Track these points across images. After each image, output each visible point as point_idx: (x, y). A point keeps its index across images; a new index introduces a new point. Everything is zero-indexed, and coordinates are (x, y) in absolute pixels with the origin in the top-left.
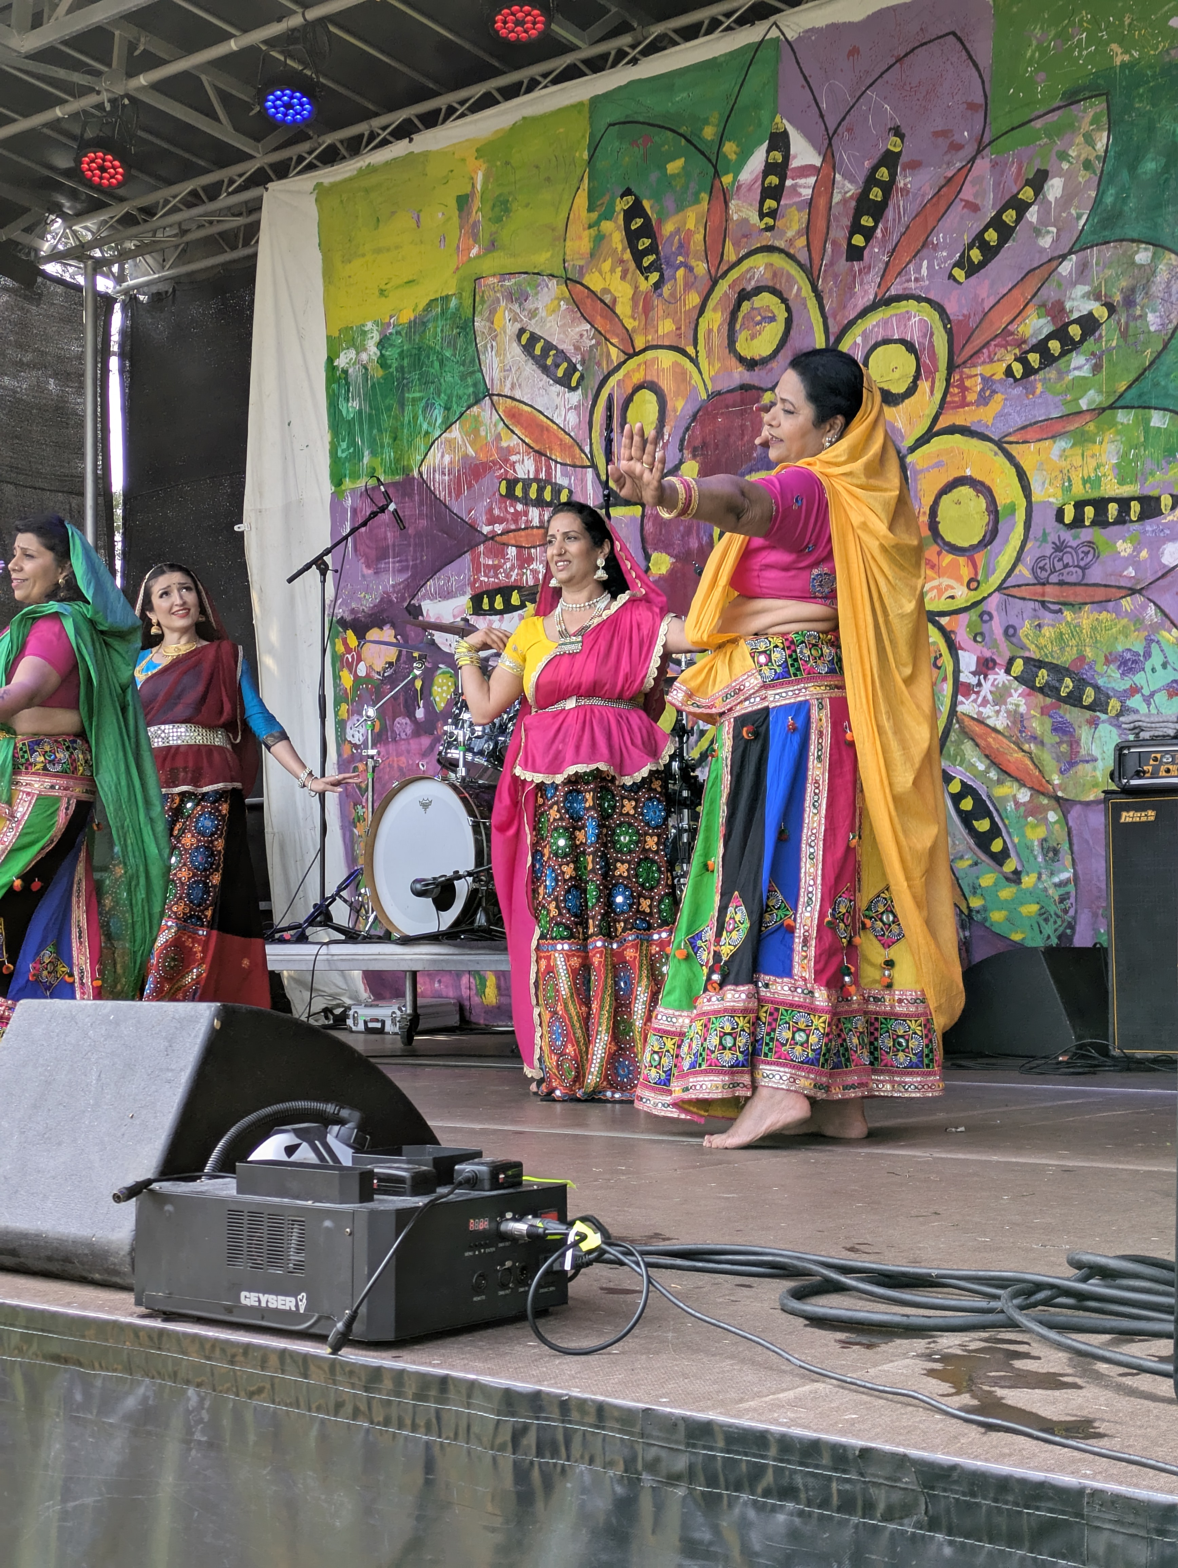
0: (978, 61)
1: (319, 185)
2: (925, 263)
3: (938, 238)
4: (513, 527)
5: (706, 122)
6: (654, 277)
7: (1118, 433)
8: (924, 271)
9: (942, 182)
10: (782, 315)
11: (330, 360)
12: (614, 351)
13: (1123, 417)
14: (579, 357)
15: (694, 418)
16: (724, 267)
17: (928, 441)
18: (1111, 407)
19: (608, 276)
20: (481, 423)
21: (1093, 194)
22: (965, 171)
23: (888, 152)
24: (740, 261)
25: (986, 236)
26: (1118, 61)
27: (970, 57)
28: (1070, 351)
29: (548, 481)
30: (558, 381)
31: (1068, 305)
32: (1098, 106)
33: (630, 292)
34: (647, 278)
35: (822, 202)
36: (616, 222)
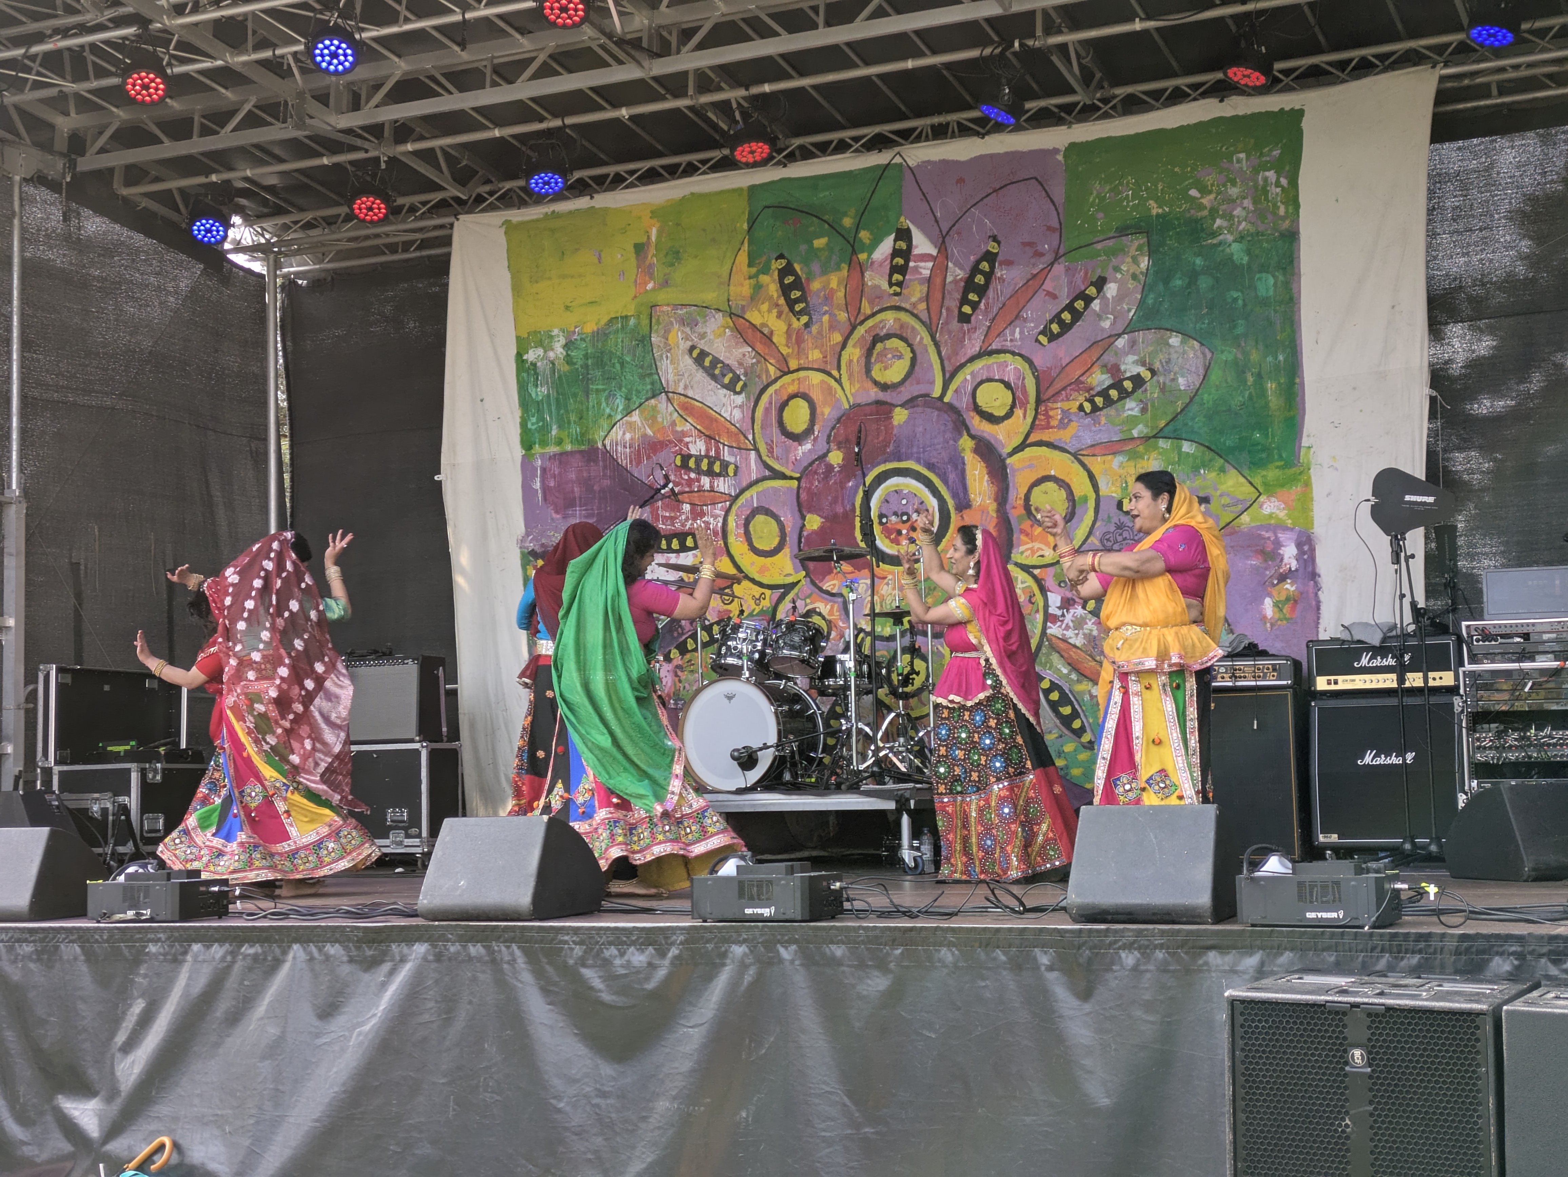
0: (1055, 199)
1: (507, 223)
2: (1018, 330)
3: (1027, 313)
4: (687, 489)
5: (845, 214)
6: (805, 319)
7: (1160, 454)
8: (1017, 335)
9: (1029, 276)
10: (908, 355)
11: (519, 355)
12: (772, 369)
13: (1162, 443)
14: (742, 371)
15: (839, 420)
16: (861, 318)
17: (1022, 450)
18: (1155, 437)
19: (766, 315)
20: (658, 412)
21: (1139, 297)
22: (1046, 271)
23: (988, 252)
24: (873, 315)
25: (1063, 316)
26: (1154, 212)
27: (1048, 196)
28: (1125, 398)
29: (717, 457)
30: (725, 386)
31: (1123, 368)
32: (1142, 240)
33: (784, 328)
34: (798, 319)
35: (938, 281)
36: (772, 276)
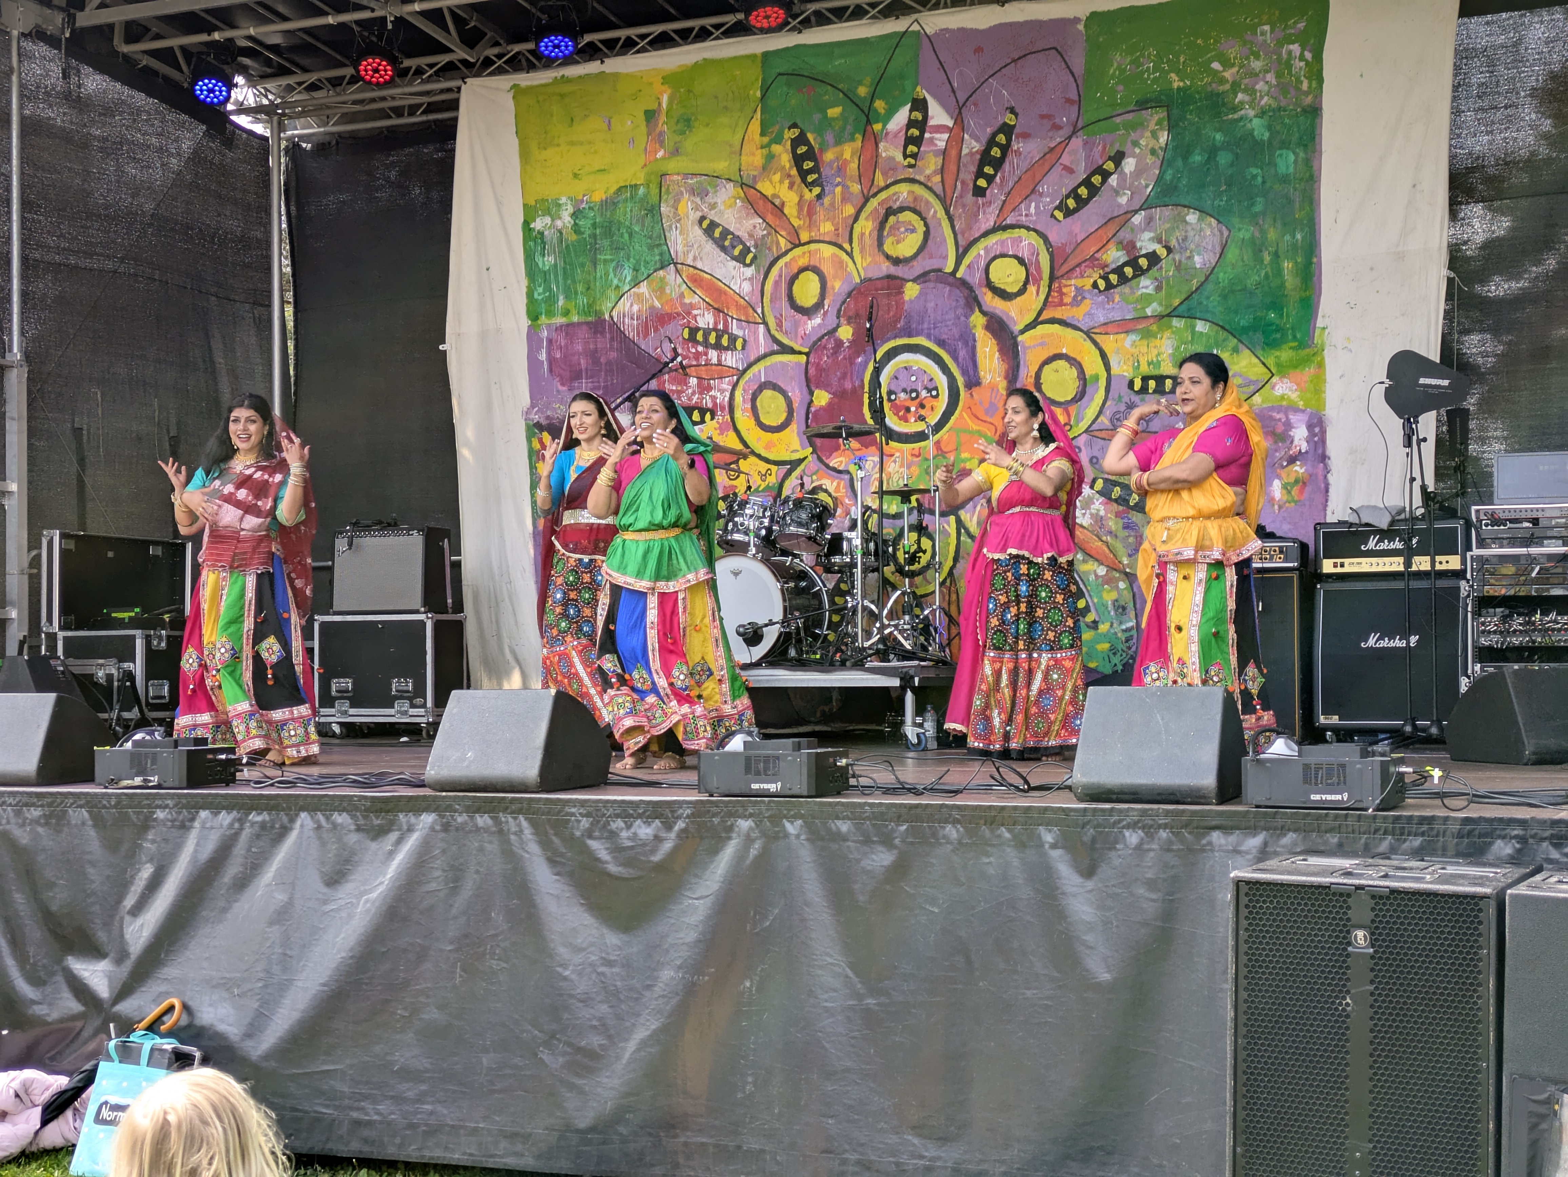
0: (1075, 70)
1: (515, 86)
2: (1033, 204)
3: (1044, 188)
4: (694, 363)
5: (860, 83)
6: (817, 190)
7: (1173, 333)
8: (1032, 210)
9: (1047, 150)
10: (921, 229)
11: (526, 224)
12: (782, 242)
13: (1175, 322)
14: (753, 243)
15: (849, 295)
16: (874, 190)
17: (1035, 327)
18: (1169, 315)
19: (778, 185)
20: (667, 284)
21: (1157, 172)
22: (1063, 145)
23: (1005, 124)
24: (887, 187)
25: (1079, 191)
26: (1175, 85)
27: (1068, 67)
28: (1140, 275)
29: (725, 331)
30: (734, 258)
31: (1138, 245)
32: (1161, 114)
33: (796, 199)
34: (811, 191)
35: (953, 153)
36: (784, 146)
